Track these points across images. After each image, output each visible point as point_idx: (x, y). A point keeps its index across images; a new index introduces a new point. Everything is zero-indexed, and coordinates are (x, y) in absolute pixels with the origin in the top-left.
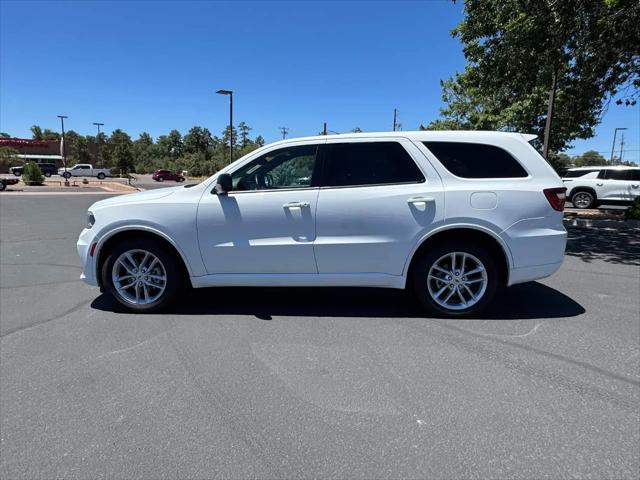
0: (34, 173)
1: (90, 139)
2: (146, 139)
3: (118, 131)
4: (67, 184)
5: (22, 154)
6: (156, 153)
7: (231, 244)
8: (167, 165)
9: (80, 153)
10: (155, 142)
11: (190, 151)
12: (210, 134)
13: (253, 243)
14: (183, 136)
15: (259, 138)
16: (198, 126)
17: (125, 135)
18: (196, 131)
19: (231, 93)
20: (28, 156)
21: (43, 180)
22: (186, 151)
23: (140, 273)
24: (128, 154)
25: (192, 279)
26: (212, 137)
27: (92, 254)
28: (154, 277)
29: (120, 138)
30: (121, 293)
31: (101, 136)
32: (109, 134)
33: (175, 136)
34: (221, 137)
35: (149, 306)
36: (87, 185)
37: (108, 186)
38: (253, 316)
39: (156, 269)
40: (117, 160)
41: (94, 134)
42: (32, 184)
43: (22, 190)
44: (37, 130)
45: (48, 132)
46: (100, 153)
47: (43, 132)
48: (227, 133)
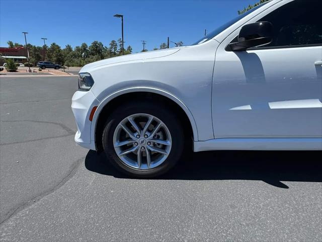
0: (11, 65)
1: (39, 48)
2: (69, 48)
3: (54, 44)
4: (30, 71)
5: (4, 55)
6: (75, 56)
7: (249, 107)
8: (81, 62)
9: (35, 54)
10: (73, 50)
11: (93, 54)
12: (103, 45)
13: (273, 106)
14: (88, 46)
15: (129, 47)
16: (96, 41)
17: (57, 46)
18: (95, 44)
19: (122, 16)
20: (7, 57)
21: (17, 69)
22: (90, 54)
23: (142, 138)
24: (60, 55)
25: (195, 144)
26: (104, 47)
27: (91, 119)
28: (157, 142)
29: (55, 47)
30: (122, 158)
31: (45, 46)
32: (49, 46)
33: (84, 46)
34: (109, 47)
35: (152, 171)
36: (41, 72)
37: (52, 72)
38: (261, 182)
39: (160, 134)
40: (55, 58)
41: (41, 46)
42: (11, 71)
43: (6, 74)
44: (11, 43)
45: (17, 45)
46: (46, 55)
47: (14, 44)
48: (112, 45)
